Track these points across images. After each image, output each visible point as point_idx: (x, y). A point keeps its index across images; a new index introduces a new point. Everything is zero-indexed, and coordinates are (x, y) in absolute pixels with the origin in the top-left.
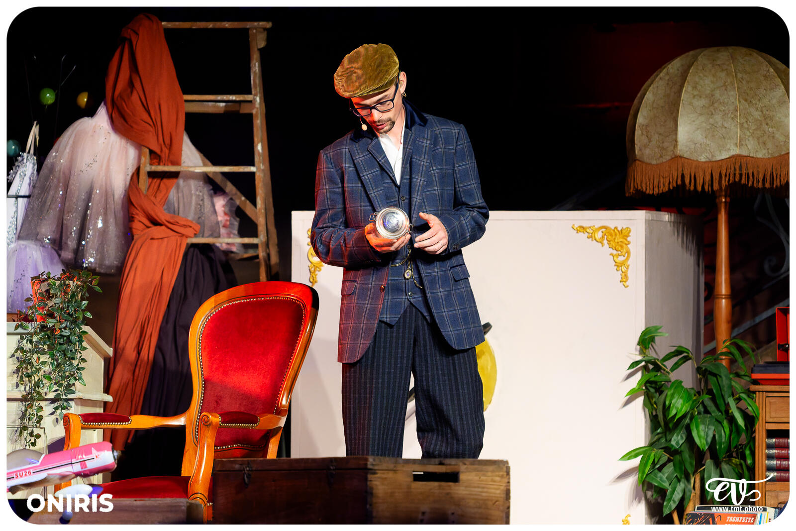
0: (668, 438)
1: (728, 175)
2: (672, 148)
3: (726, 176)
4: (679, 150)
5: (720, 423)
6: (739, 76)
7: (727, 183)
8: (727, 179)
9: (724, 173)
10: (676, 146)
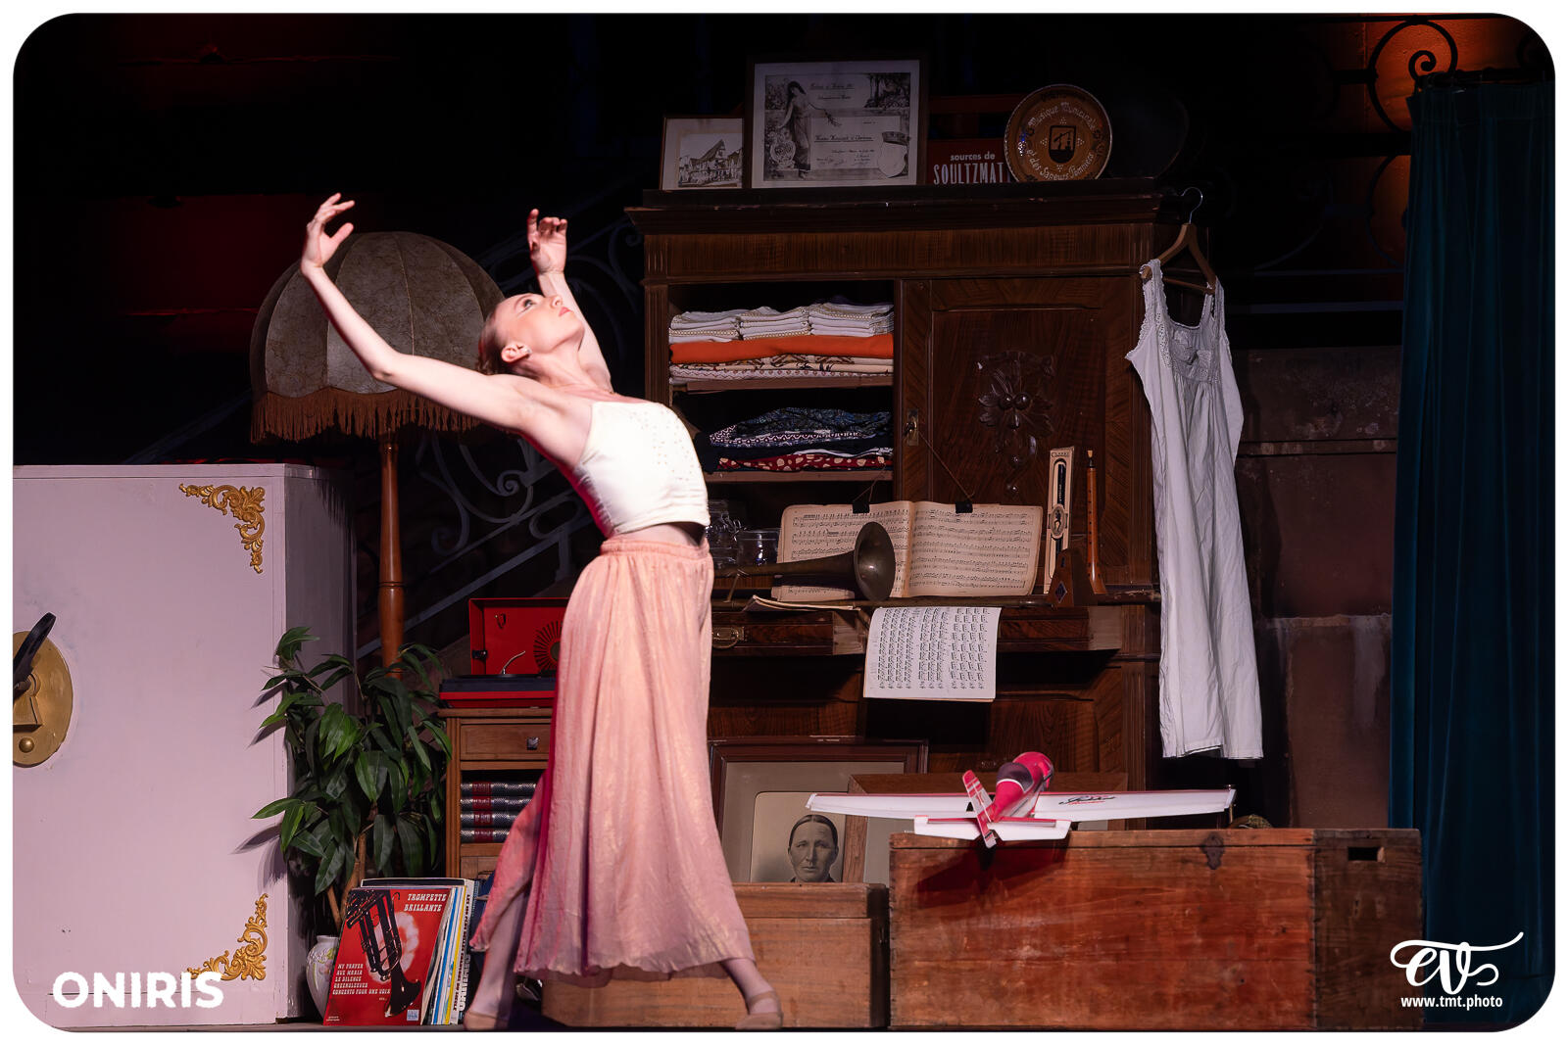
0: (322, 785)
1: (399, 412)
2: (320, 374)
3: (397, 415)
4: (330, 378)
5: (395, 761)
6: (411, 273)
7: (398, 425)
8: (399, 419)
9: (394, 411)
10: (325, 371)
